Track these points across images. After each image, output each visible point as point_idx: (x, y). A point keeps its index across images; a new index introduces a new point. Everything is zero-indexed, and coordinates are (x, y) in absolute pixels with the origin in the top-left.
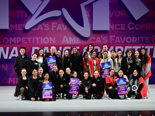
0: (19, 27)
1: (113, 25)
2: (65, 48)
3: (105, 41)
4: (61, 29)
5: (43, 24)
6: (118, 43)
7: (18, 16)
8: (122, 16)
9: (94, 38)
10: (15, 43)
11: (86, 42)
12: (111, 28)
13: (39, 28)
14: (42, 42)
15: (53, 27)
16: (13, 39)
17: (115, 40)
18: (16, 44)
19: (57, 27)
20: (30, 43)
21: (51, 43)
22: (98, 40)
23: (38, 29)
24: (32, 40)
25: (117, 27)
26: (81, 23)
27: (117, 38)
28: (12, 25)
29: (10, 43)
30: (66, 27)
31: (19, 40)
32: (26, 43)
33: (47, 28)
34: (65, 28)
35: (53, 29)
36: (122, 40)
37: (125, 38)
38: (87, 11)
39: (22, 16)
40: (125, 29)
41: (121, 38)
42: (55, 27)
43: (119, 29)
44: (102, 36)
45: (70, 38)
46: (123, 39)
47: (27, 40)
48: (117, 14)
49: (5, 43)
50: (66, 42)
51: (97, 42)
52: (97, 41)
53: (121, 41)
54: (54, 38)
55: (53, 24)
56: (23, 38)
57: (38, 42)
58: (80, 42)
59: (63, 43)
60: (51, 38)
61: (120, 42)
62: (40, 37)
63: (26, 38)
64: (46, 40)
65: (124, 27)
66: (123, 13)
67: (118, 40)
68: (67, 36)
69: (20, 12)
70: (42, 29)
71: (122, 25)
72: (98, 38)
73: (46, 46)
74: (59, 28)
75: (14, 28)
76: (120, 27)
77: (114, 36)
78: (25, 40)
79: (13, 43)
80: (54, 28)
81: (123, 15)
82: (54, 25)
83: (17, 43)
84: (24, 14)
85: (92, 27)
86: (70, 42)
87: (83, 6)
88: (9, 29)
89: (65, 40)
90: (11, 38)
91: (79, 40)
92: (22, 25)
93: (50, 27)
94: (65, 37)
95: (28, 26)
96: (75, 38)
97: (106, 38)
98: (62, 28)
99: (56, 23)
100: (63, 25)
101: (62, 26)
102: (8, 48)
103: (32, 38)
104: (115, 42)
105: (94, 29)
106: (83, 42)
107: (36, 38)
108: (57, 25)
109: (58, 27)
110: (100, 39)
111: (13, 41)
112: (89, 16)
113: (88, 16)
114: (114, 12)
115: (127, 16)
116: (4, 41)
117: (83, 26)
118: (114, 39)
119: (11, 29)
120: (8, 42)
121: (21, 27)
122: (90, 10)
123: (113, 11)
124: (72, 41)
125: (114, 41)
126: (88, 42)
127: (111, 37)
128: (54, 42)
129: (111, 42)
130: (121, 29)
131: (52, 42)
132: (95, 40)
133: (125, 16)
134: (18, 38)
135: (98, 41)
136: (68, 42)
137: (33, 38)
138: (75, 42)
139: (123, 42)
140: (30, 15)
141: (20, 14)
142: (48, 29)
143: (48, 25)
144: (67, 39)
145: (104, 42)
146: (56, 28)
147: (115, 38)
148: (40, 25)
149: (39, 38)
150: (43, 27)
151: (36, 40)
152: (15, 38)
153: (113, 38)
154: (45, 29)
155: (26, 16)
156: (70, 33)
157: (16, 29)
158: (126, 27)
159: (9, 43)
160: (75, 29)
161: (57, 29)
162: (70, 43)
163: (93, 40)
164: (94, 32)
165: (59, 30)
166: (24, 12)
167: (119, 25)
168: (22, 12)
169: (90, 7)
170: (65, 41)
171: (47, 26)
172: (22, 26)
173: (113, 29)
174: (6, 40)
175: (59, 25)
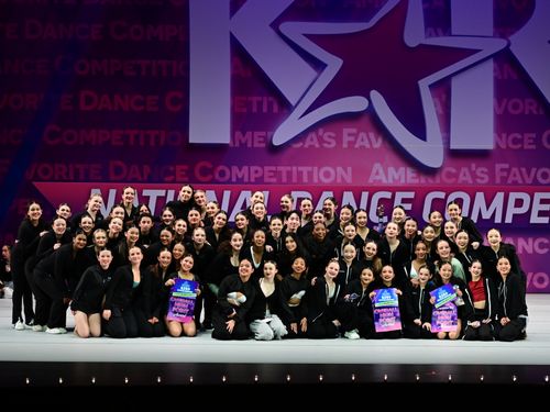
0: (256, 139)
1: (504, 135)
2: (377, 197)
3: (482, 179)
4: (368, 146)
5: (321, 131)
6: (515, 183)
7: (255, 110)
8: (527, 112)
9: (454, 171)
10: (246, 180)
11: (431, 181)
12: (497, 145)
13: (308, 143)
14: (316, 180)
15: (346, 139)
16: (240, 170)
17: (509, 174)
18: (250, 183)
19: (356, 139)
20: (284, 180)
21: (339, 180)
22: (465, 176)
23: (306, 146)
24: (289, 174)
25: (515, 141)
26: (419, 130)
27: (515, 170)
28: (238, 134)
29: (234, 180)
30: (380, 140)
31: (256, 172)
32: (274, 180)
33: (329, 143)
34: (378, 143)
35: (345, 145)
36: (526, 176)
37: (534, 170)
38: (437, 100)
39: (265, 110)
40: (533, 147)
41: (524, 170)
42: (352, 139)
43: (520, 146)
44: (473, 165)
45: (391, 170)
46: (529, 173)
47: (277, 174)
48: (516, 106)
49: (222, 180)
50: (380, 181)
51: (460, 181)
52: (462, 178)
53: (524, 181)
54: (349, 169)
55: (346, 131)
56: (266, 168)
57: (305, 179)
58: (417, 181)
59: (371, 181)
60: (339, 169)
61: (520, 182)
62: (313, 165)
63: (274, 168)
64: (327, 175)
65: (531, 141)
66: (531, 104)
67: (516, 175)
68: (382, 163)
69: (260, 98)
70: (317, 146)
71: (527, 136)
72: (465, 170)
73: (328, 189)
74: (362, 144)
75: (243, 141)
76: (521, 141)
77: (506, 166)
78: (272, 174)
79: (240, 181)
80: (349, 143)
81: (530, 111)
82: (349, 135)
83: (253, 180)
84: (270, 105)
85: (447, 140)
86: (391, 181)
87: (424, 85)
88: (232, 145)
89: (377, 173)
90: (235, 169)
91: (414, 175)
92: (263, 134)
93: (339, 140)
94: (377, 166)
95: (280, 136)
96: (402, 169)
97: (486, 170)
98: (371, 143)
99: (354, 131)
100: (372, 135)
101: (368, 136)
102: (227, 194)
103: (289, 168)
104: (509, 182)
105: (453, 147)
106: (423, 181)
107: (300, 169)
108: (356, 136)
109: (359, 139)
110: (468, 174)
111: (240, 176)
112: (441, 112)
113: (437, 112)
114: (508, 101)
115: (541, 112)
116: (217, 176)
117: (424, 138)
118: (505, 174)
119: (237, 144)
120: (227, 177)
121: (261, 139)
122: (444, 97)
123: (505, 100)
124: (396, 177)
125: (507, 178)
126: (438, 181)
127: (498, 167)
128: (349, 180)
129: (498, 181)
130: (525, 147)
131: (343, 179)
132: (456, 176)
133: (535, 112)
134: (253, 168)
135: (464, 179)
136: (384, 181)
137: (294, 168)
138: (403, 181)
139: (529, 181)
140: (286, 107)
141: (260, 104)
142: (333, 144)
143: (333, 135)
144: (381, 171)
145: (479, 181)
146: (355, 142)
147: (509, 171)
148: (313, 135)
149: (310, 169)
150: (321, 140)
151: (300, 174)
152: (245, 168)
153: (502, 170)
154: (326, 145)
155: (276, 109)
156: (390, 156)
157: (249, 145)
158: (537, 141)
159: (230, 181)
160: (404, 146)
161: (357, 146)
162: (389, 181)
163: (449, 175)
164: (454, 155)
165: (362, 147)
166: (271, 99)
167: (519, 136)
168: (265, 99)
169: (443, 90)
170: (378, 178)
171: (330, 137)
172: (265, 138)
173: (503, 146)
174: (222, 174)
175: (362, 135)
